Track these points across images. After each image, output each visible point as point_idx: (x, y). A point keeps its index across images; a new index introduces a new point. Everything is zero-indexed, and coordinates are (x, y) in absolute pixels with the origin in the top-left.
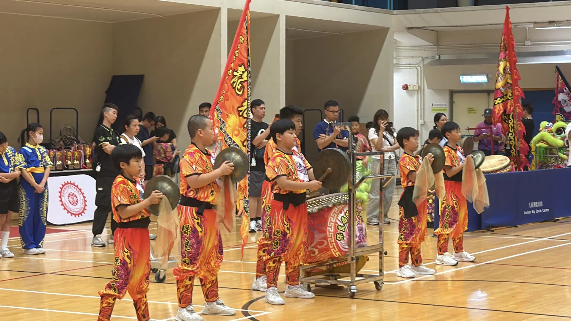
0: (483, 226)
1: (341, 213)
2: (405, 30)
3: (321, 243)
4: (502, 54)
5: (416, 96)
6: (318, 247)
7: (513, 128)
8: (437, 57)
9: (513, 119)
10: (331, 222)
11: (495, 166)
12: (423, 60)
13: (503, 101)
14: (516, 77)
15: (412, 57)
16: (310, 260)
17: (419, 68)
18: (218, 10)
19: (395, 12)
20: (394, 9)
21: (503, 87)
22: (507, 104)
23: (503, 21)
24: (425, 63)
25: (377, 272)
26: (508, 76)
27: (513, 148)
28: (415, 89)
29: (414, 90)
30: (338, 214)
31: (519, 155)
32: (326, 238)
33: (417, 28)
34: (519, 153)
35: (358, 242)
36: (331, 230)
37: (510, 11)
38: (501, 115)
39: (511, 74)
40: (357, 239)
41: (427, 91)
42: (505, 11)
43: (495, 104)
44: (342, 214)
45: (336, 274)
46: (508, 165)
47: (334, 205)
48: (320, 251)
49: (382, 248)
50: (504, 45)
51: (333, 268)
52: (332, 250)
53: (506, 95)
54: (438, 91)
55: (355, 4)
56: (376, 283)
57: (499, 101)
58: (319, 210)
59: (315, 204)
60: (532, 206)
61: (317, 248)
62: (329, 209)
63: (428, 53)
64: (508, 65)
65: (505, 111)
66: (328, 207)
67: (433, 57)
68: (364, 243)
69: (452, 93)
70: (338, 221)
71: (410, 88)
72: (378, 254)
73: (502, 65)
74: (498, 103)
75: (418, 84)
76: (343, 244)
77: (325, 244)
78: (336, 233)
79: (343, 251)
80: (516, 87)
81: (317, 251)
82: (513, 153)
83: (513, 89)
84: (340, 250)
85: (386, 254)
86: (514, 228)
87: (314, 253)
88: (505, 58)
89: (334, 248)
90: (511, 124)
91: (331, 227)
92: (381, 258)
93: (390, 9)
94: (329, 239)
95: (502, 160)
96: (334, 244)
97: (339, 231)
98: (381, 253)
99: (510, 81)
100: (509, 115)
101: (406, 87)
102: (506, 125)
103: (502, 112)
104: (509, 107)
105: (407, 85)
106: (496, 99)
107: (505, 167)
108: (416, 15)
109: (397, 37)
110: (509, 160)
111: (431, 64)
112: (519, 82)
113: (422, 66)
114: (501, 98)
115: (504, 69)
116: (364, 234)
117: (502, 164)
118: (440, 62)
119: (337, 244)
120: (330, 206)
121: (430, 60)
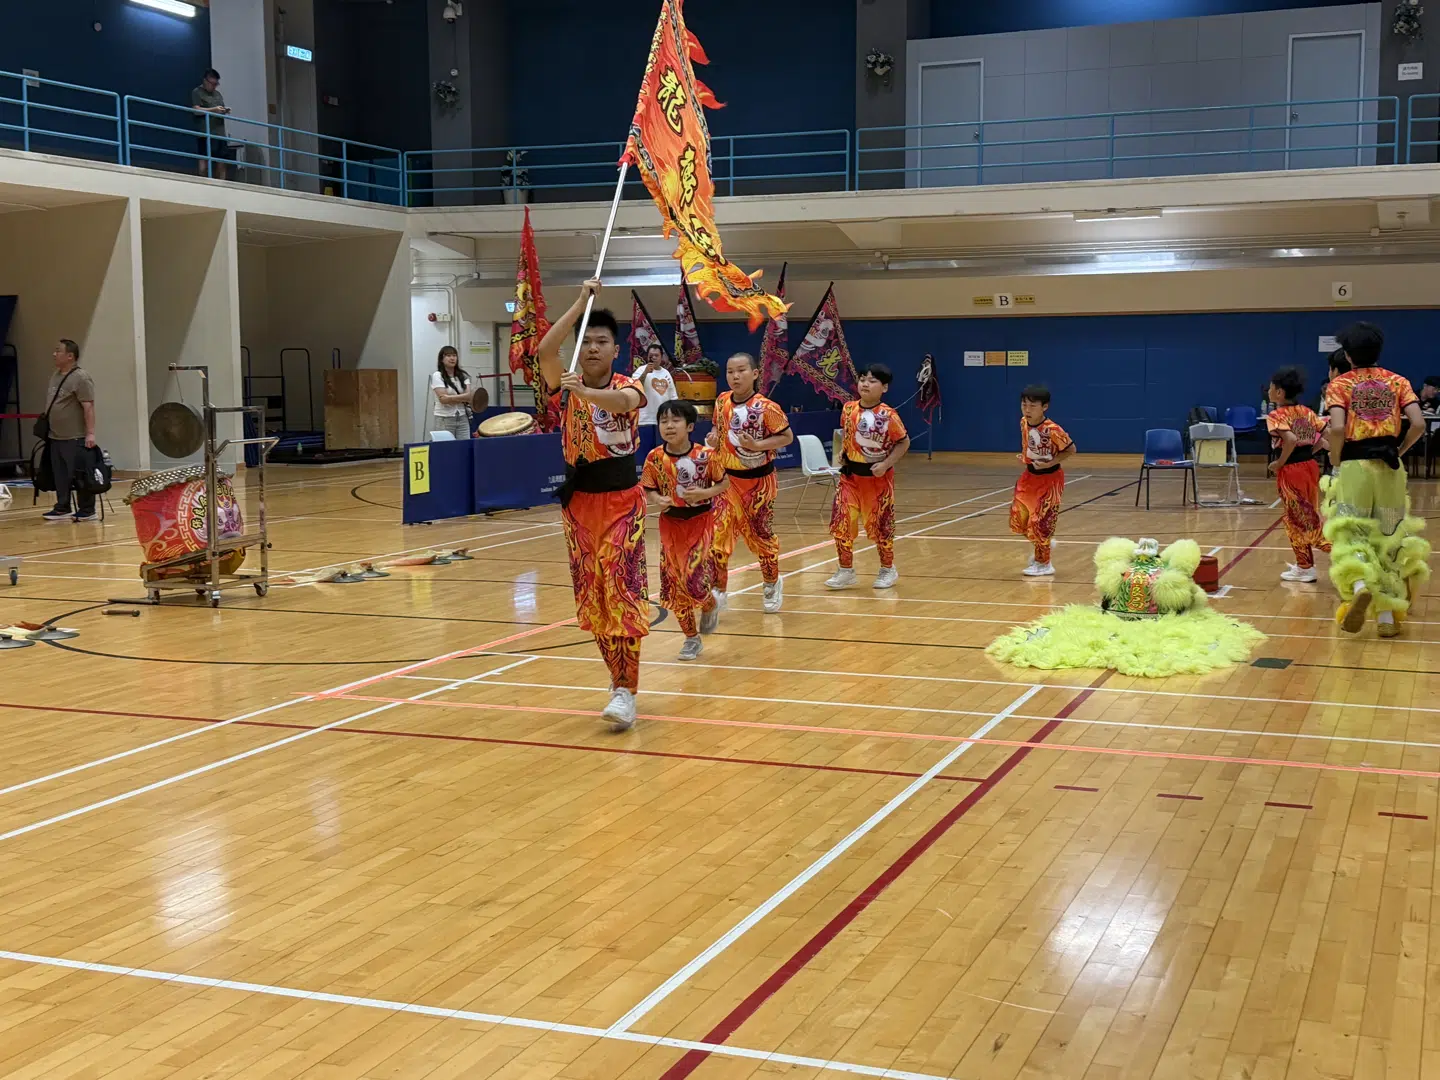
0: (477, 508)
1: (199, 491)
2: (425, 236)
3: (172, 533)
4: (521, 273)
5: (447, 330)
6: (166, 538)
7: (538, 375)
8: (476, 276)
9: (538, 361)
10: (183, 503)
11: (512, 427)
12: (457, 278)
13: (523, 338)
14: (540, 305)
15: (442, 275)
16: (156, 557)
17: (451, 291)
18: (125, 201)
19: (410, 209)
20: (409, 206)
21: (522, 318)
22: (530, 341)
23: (520, 226)
24: (459, 283)
25: (257, 571)
26: (530, 303)
27: (539, 402)
28: (445, 320)
29: (444, 322)
30: (194, 494)
31: (546, 412)
32: (175, 526)
33: (445, 234)
34: (546, 408)
35: (225, 531)
36: (182, 515)
37: (530, 213)
38: (522, 357)
39: (534, 301)
40: (223, 527)
41: (463, 324)
42: (524, 212)
43: (512, 343)
44: (201, 493)
45: (204, 575)
46: (529, 426)
47: (189, 481)
48: (170, 544)
49: (264, 538)
50: (524, 261)
51: (200, 567)
52: (186, 542)
53: (528, 330)
54: (477, 323)
55: (349, 197)
56: (256, 586)
57: (517, 337)
58: (166, 487)
59: (160, 479)
60: (554, 481)
61: (165, 540)
62: (183, 486)
63: (464, 270)
64: (530, 287)
65: (526, 352)
66: (179, 483)
67: (471, 276)
68: (235, 533)
69: (497, 326)
70: (193, 502)
71: (439, 319)
72: (258, 546)
73: (521, 288)
74: (517, 341)
75: (450, 312)
76: (201, 533)
77: (176, 534)
78: (191, 519)
79: (202, 543)
80: (540, 319)
81: (164, 545)
82: (540, 410)
83: (537, 322)
84: (197, 542)
85: (270, 546)
86: (524, 511)
87: (161, 546)
88: (525, 279)
89: (189, 538)
90: (536, 369)
91: (184, 510)
92: (263, 552)
93: (404, 205)
94: (180, 527)
95: (522, 419)
96: (189, 533)
97: (195, 516)
98: (263, 547)
99: (531, 310)
100: (533, 357)
101: (433, 318)
102: (529, 371)
103: (521, 353)
104: (532, 346)
105: (434, 315)
106: (514, 335)
107: (524, 429)
108: (440, 215)
109: (415, 245)
110: (531, 419)
111: (466, 285)
112: (546, 314)
113: (454, 286)
114: (521, 333)
115: (525, 294)
116: (235, 519)
117: (521, 424)
118: (479, 282)
119: (192, 534)
120: (183, 481)
121: (466, 279)
